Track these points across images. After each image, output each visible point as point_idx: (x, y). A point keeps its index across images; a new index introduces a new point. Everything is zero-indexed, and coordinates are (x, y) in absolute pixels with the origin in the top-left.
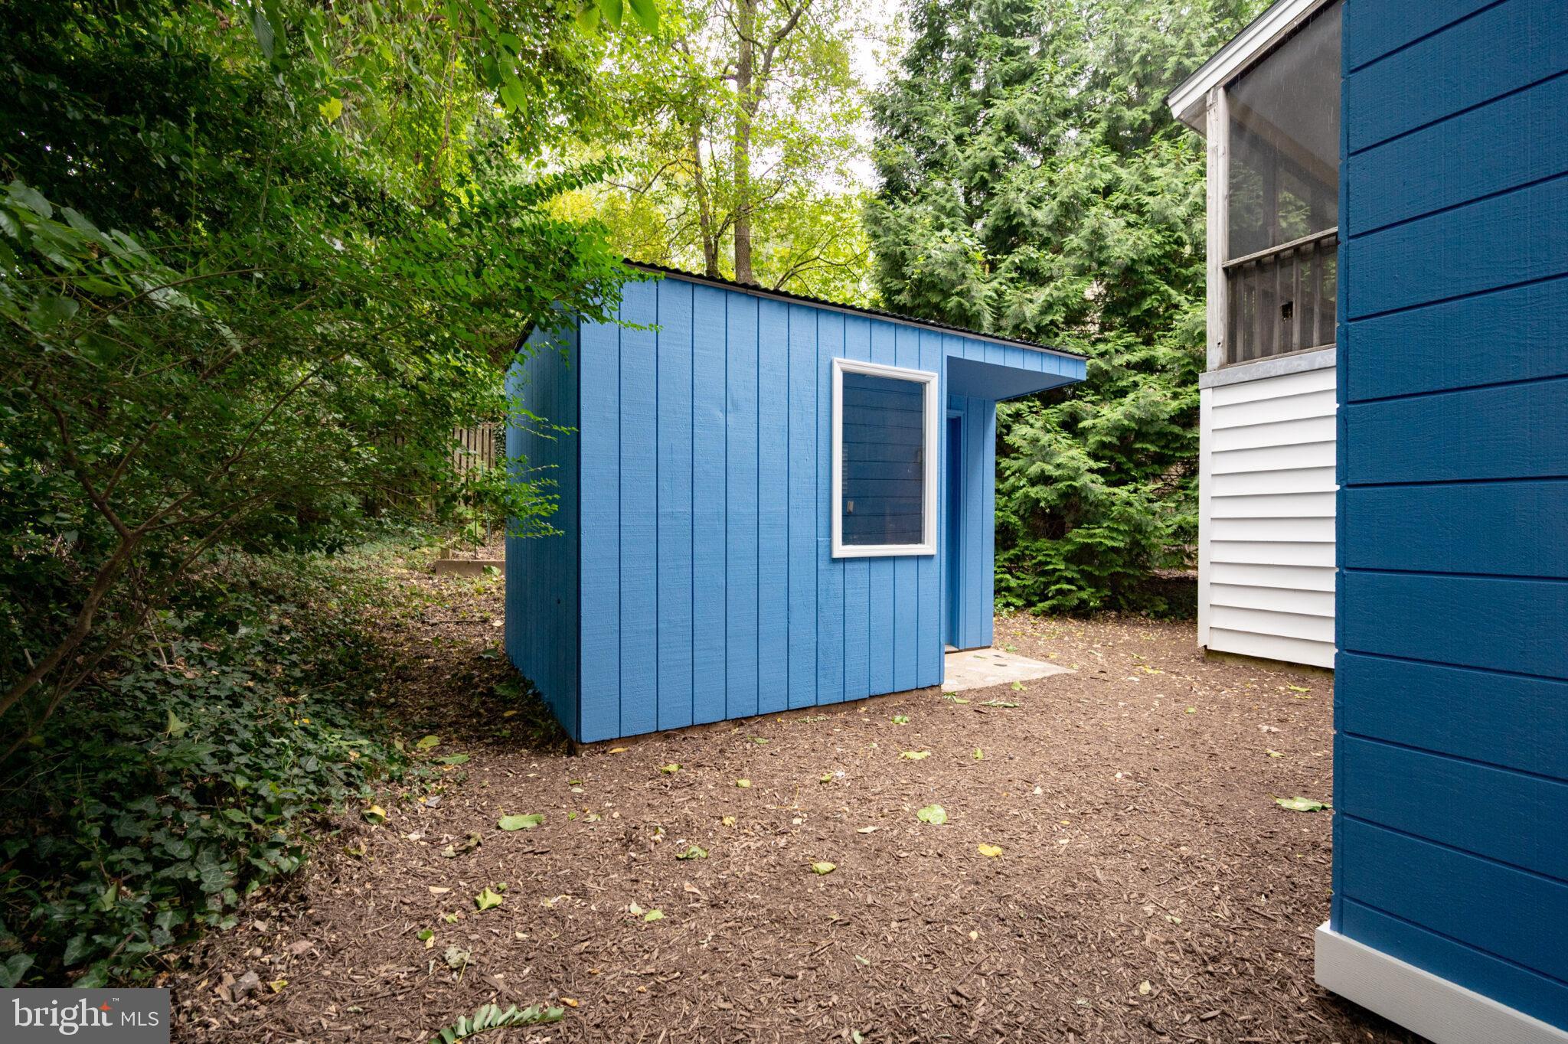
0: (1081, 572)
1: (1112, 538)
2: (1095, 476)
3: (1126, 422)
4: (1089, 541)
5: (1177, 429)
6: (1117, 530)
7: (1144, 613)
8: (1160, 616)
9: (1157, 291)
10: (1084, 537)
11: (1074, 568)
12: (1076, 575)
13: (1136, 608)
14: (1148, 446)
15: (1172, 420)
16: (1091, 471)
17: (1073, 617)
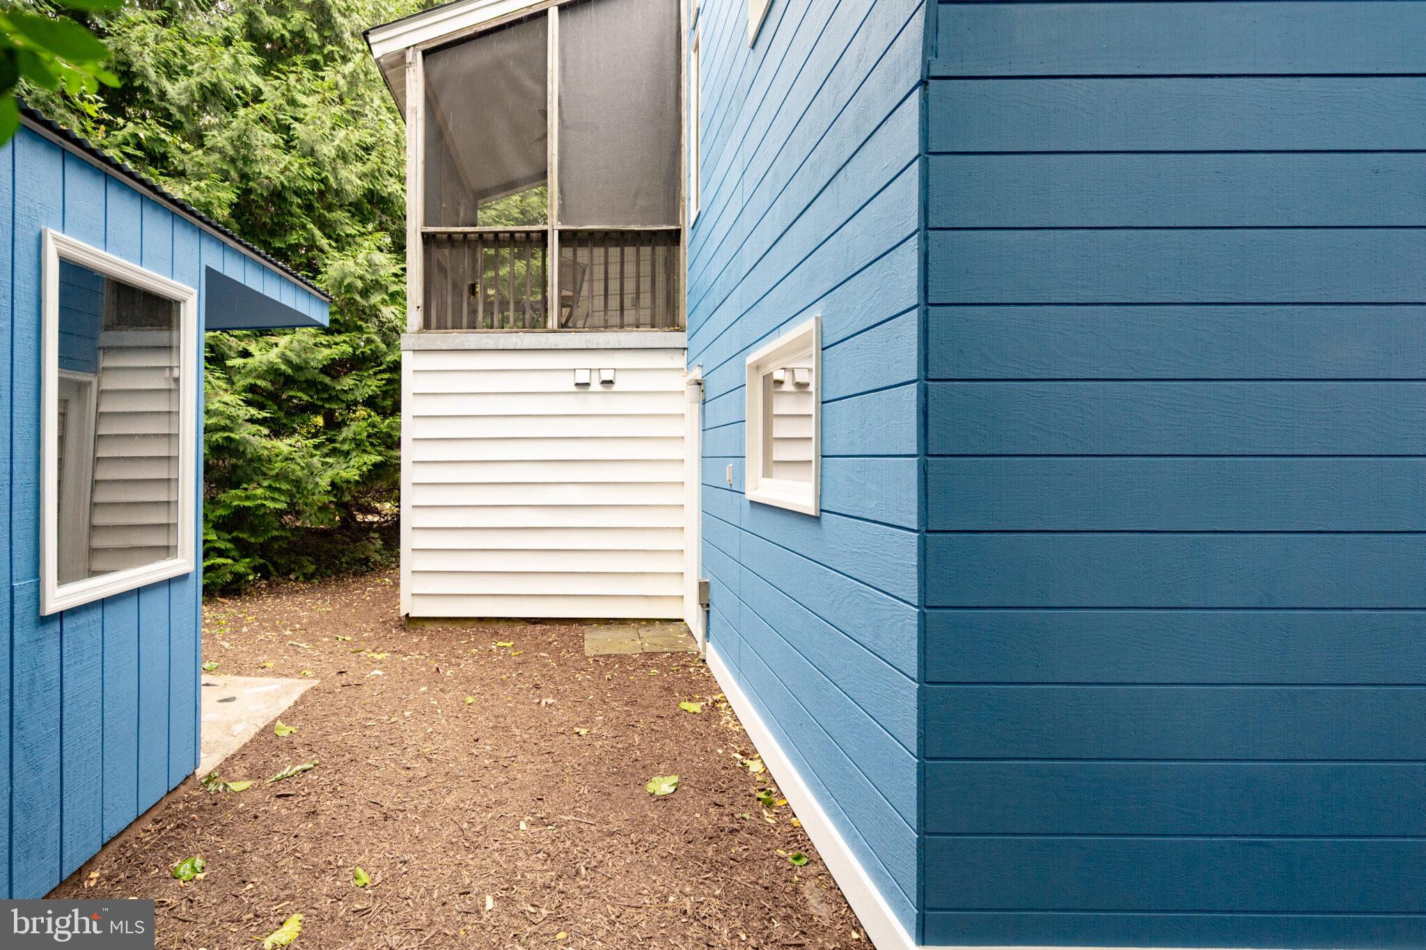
0: (235, 541)
1: (273, 499)
2: (254, 428)
3: (283, 367)
4: (247, 504)
5: (327, 380)
6: (279, 490)
7: (292, 577)
8: (308, 578)
9: (304, 227)
10: (240, 498)
11: (227, 536)
12: (229, 546)
13: (285, 573)
14: (300, 394)
15: (325, 370)
16: (252, 421)
17: (223, 596)
